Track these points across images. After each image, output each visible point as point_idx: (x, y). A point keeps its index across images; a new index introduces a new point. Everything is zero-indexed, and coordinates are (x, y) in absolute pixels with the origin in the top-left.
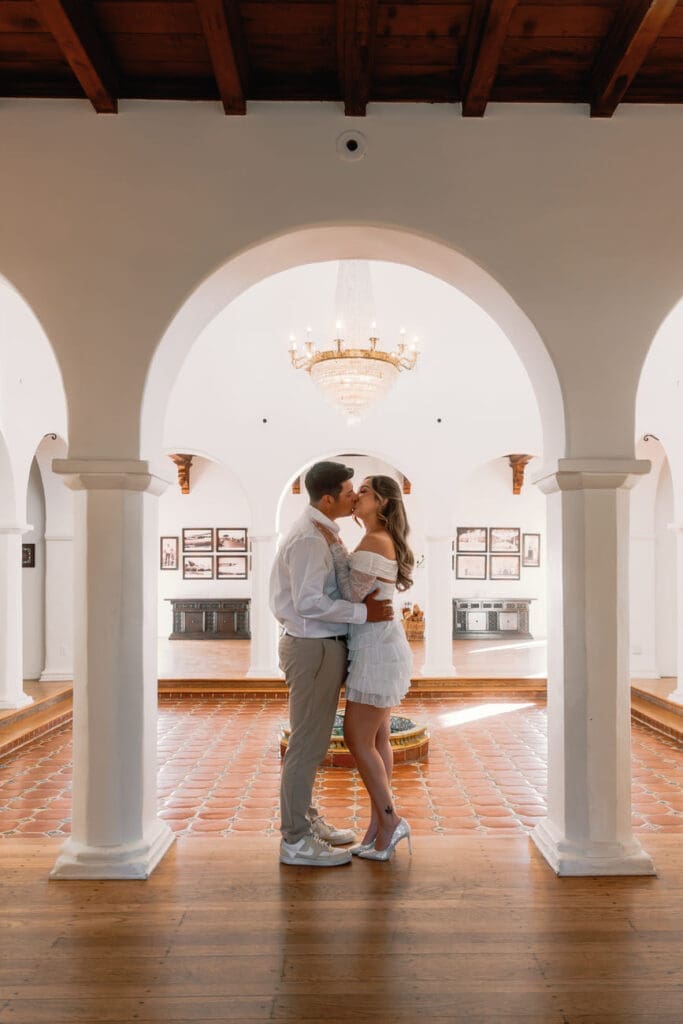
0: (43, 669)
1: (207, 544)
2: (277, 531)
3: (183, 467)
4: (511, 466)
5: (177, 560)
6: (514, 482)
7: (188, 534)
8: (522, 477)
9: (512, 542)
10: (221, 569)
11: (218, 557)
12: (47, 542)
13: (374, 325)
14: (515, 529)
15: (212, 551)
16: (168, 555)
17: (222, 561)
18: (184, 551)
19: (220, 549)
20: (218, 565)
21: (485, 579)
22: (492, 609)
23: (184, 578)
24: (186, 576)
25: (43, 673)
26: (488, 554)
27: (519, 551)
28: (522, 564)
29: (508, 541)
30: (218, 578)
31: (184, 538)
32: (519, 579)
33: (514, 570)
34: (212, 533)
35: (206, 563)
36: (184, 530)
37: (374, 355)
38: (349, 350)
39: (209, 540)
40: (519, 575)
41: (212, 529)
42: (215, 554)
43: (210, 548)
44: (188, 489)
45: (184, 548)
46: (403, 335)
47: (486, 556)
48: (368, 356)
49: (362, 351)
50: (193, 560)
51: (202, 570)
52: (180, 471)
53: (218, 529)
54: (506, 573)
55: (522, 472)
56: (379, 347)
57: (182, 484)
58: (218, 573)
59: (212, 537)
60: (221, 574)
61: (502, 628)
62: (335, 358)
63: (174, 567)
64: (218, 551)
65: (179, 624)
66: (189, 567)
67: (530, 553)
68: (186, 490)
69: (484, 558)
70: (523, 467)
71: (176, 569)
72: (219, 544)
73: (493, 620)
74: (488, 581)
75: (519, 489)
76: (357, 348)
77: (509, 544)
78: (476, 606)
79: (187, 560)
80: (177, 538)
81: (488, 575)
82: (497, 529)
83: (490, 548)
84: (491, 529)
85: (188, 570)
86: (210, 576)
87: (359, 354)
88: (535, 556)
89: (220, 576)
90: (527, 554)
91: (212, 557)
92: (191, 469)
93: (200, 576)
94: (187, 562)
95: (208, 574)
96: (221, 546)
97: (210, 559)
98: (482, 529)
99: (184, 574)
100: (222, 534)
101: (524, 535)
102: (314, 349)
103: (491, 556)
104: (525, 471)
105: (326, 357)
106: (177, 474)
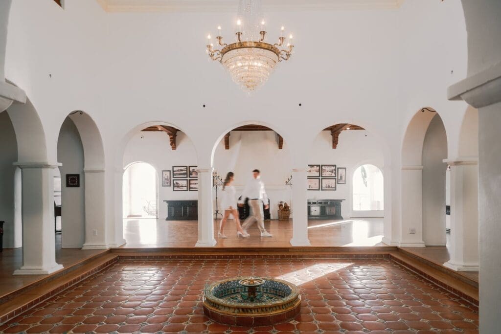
0: (84, 243)
1: (184, 174)
2: (211, 166)
3: (172, 136)
4: (332, 135)
5: (170, 182)
6: (333, 142)
7: (175, 169)
8: (337, 140)
9: (332, 172)
10: (191, 186)
11: (190, 180)
12: (86, 174)
13: (263, 23)
14: (333, 166)
15: (187, 177)
16: (166, 179)
17: (192, 182)
18: (173, 177)
19: (191, 176)
20: (190, 184)
21: (319, 190)
22: (323, 205)
23: (174, 190)
24: (175, 189)
25: (85, 245)
26: (320, 178)
27: (335, 176)
28: (337, 182)
29: (330, 171)
30: (190, 190)
31: (173, 171)
32: (336, 190)
33: (333, 186)
34: (187, 169)
35: (184, 183)
36: (173, 167)
37: (263, 45)
38: (246, 42)
39: (185, 172)
40: (336, 188)
41: (187, 167)
42: (188, 178)
43: (186, 176)
44: (175, 147)
45: (173, 175)
46: (283, 31)
47: (319, 179)
48: (259, 46)
49: (255, 42)
50: (178, 181)
51: (182, 186)
52: (171, 138)
53: (189, 167)
54: (329, 187)
55: (337, 138)
56: (267, 40)
57: (171, 144)
58: (190, 188)
59: (187, 170)
60: (192, 188)
61: (327, 214)
62: (237, 48)
63: (169, 185)
64: (190, 177)
65: (171, 212)
66: (176, 185)
67: (341, 177)
68: (174, 148)
69: (318, 180)
70: (338, 135)
71: (170, 186)
72: (190, 174)
73: (323, 210)
74: (320, 191)
75: (336, 146)
76: (251, 40)
77: (330, 173)
78: (314, 203)
79: (175, 181)
80: (170, 171)
81: (320, 188)
82: (325, 165)
83: (322, 175)
84: (322, 166)
85: (176, 186)
86: (186, 189)
87: (253, 45)
88: (343, 179)
89: (191, 189)
90: (339, 178)
91: (187, 180)
92: (177, 137)
93: (181, 189)
94: (175, 183)
95: (185, 188)
96: (191, 175)
97: (186, 181)
98: (317, 166)
99: (173, 189)
100: (191, 169)
101: (338, 168)
102: (223, 42)
103: (322, 179)
104: (339, 137)
105: (230, 48)
106: (169, 140)
